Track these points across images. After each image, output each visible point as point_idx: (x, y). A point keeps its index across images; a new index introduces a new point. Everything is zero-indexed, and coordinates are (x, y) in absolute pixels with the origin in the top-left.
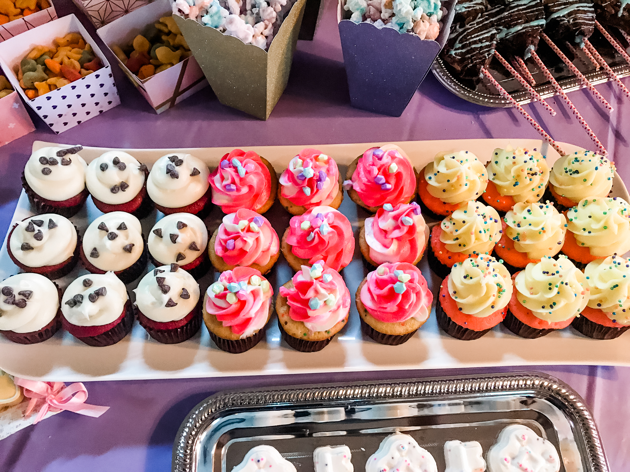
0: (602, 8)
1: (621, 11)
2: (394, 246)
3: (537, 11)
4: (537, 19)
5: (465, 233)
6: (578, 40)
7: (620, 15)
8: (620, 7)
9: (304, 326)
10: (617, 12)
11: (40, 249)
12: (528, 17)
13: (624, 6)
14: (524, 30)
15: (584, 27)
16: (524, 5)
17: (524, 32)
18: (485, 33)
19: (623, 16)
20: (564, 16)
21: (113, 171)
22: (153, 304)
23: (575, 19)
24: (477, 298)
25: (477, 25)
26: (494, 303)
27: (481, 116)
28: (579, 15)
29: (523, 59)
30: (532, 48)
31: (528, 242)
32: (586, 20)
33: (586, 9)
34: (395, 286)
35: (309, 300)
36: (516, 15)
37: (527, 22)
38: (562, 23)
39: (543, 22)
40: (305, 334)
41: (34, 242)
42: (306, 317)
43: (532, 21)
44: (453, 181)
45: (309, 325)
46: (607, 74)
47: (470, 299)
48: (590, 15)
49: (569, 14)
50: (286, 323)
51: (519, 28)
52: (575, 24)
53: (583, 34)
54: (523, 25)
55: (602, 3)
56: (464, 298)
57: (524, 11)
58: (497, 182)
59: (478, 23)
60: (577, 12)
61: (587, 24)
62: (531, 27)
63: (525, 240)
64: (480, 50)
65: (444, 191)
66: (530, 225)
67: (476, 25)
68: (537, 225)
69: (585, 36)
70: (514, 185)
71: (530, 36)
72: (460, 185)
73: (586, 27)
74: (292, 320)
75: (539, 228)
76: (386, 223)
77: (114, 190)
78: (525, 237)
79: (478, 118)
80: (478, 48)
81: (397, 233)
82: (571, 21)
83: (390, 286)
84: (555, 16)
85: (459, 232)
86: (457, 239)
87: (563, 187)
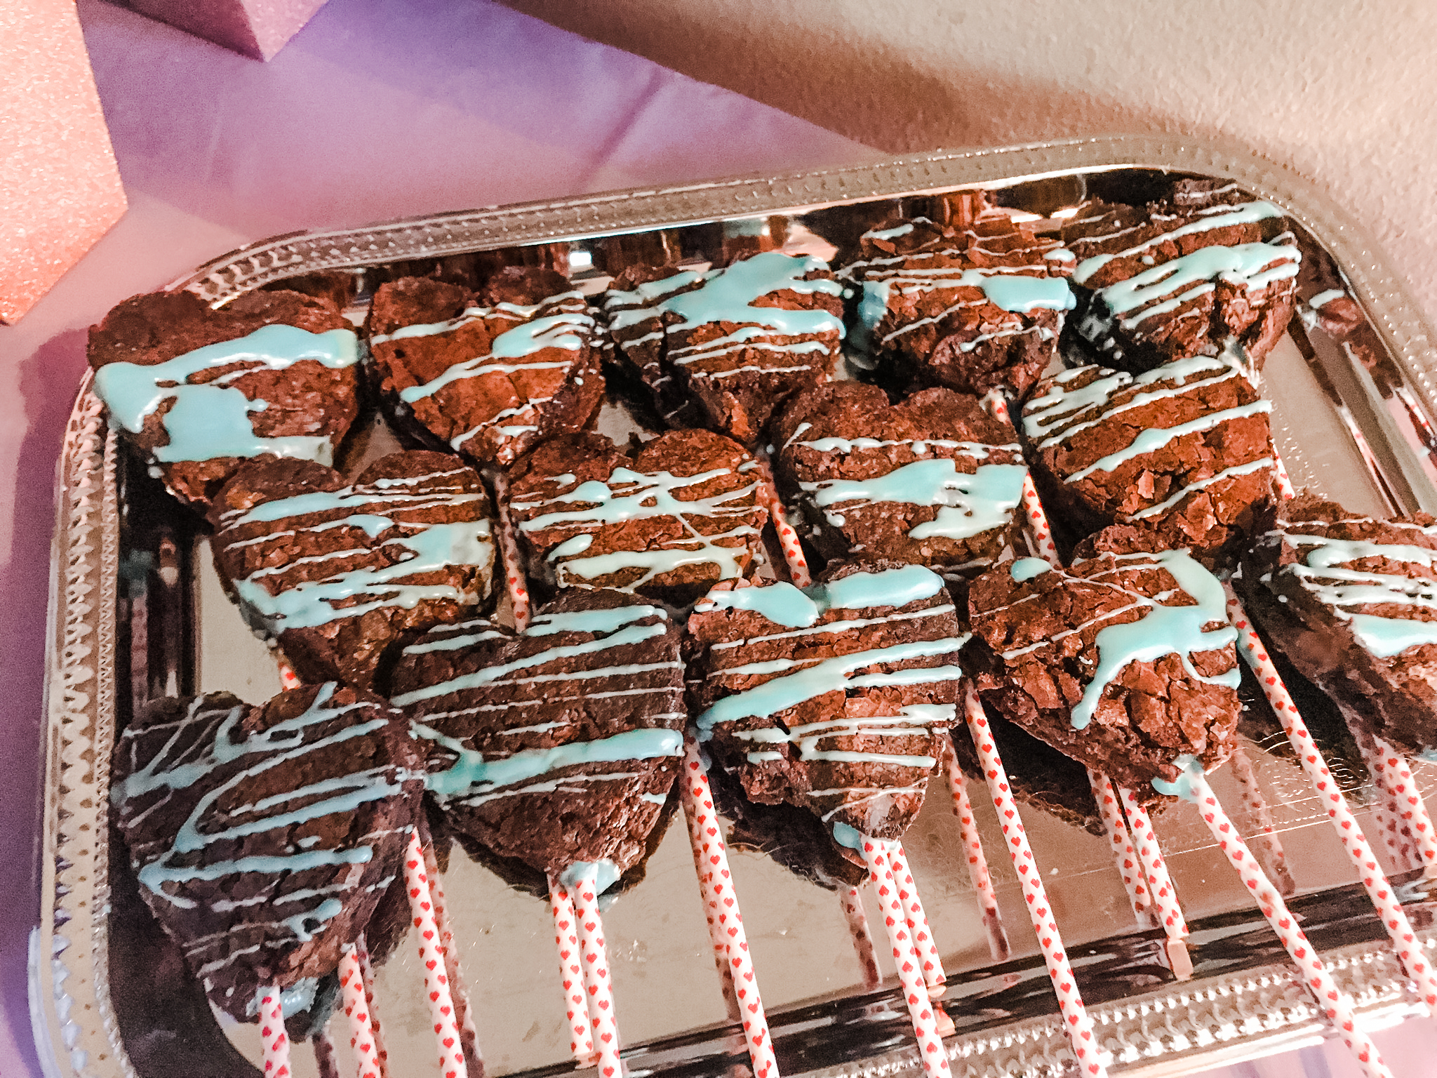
0: (1000, 668)
1: (1092, 703)
4: (635, 722)
7: (1080, 723)
8: (1088, 676)
10: (1068, 704)
12: (594, 709)
13: (1110, 673)
14: (550, 787)
16: (599, 635)
17: (545, 798)
18: (328, 796)
19: (1097, 729)
20: (777, 721)
23: (828, 743)
25: (306, 742)
32: (891, 747)
36: (539, 690)
37: (583, 735)
38: (756, 757)
39: (663, 745)
43: (606, 733)
48: (926, 712)
51: (531, 765)
52: (823, 772)
54: (556, 754)
57: (585, 675)
59: (313, 733)
64: (278, 893)
67: (297, 741)
80: (268, 878)
84: (730, 712)
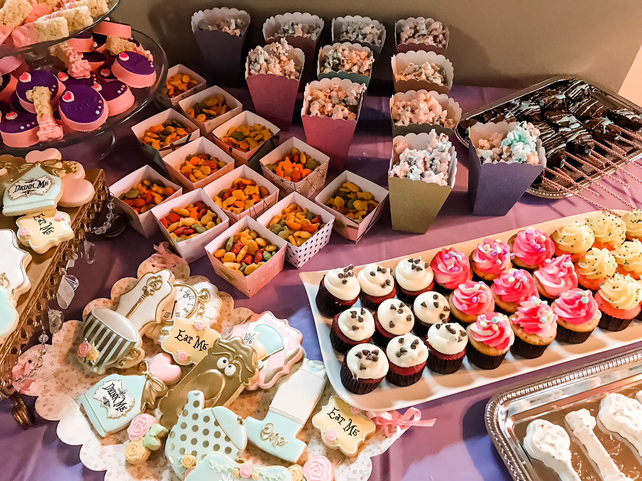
0: (592, 131)
1: (605, 130)
2: (563, 282)
3: (558, 139)
4: (560, 144)
5: (599, 266)
6: (587, 152)
7: (605, 133)
8: (603, 128)
9: (538, 336)
10: (602, 132)
11: (363, 328)
12: (555, 144)
13: (605, 127)
15: (589, 144)
16: (550, 137)
17: (557, 153)
19: (607, 133)
20: (574, 140)
21: (378, 274)
22: (448, 343)
23: (582, 140)
24: (626, 297)
26: (636, 298)
27: (552, 206)
28: (583, 138)
29: (560, 168)
30: (564, 160)
31: (634, 263)
32: (587, 139)
33: (584, 133)
34: (581, 299)
35: (539, 318)
36: (548, 144)
37: (555, 147)
38: (575, 143)
39: (565, 145)
40: (540, 341)
41: (359, 324)
42: (538, 329)
44: (577, 239)
45: (540, 334)
46: (614, 167)
47: (622, 299)
48: (589, 136)
49: (577, 138)
50: (526, 337)
51: (553, 151)
52: (583, 143)
53: (589, 147)
54: (554, 149)
55: (591, 128)
56: (618, 300)
58: (597, 236)
60: (581, 136)
61: (589, 142)
62: (559, 149)
63: (632, 263)
65: (572, 246)
66: (632, 253)
68: (636, 252)
69: (591, 148)
70: (609, 235)
71: (561, 154)
72: (583, 240)
73: (590, 143)
74: (530, 334)
75: (638, 254)
76: (553, 270)
77: (383, 286)
78: (631, 261)
79: (551, 206)
81: (562, 274)
82: (580, 141)
83: (578, 301)
84: (569, 140)
85: (594, 267)
86: (595, 270)
87: (633, 231)
